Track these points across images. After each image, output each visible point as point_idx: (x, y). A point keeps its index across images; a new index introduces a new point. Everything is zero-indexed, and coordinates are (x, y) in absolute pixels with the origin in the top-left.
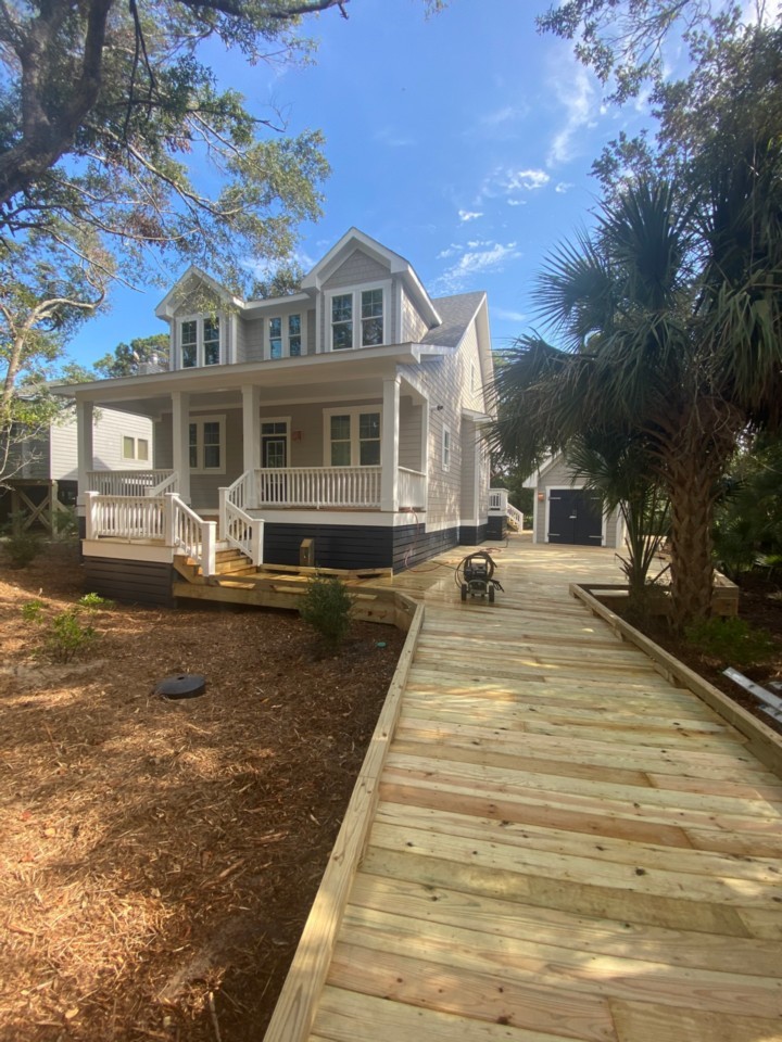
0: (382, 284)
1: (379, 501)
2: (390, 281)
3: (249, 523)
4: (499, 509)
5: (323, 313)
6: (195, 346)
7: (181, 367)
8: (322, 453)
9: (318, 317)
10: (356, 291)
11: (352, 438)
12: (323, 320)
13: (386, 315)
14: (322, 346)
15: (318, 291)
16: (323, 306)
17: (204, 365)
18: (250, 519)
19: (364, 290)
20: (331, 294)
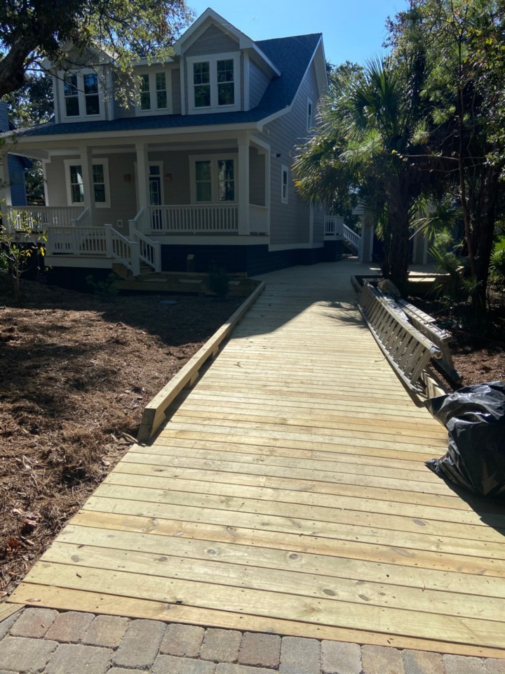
0: (233, 56)
1: (237, 228)
2: (239, 53)
3: (151, 245)
4: (333, 234)
5: (186, 76)
6: (77, 98)
7: (66, 116)
8: (189, 191)
9: (182, 79)
10: (212, 59)
11: (212, 179)
12: (186, 81)
13: (236, 82)
14: (187, 104)
15: (181, 58)
16: (186, 70)
17: (86, 114)
18: (152, 241)
19: (219, 59)
20: (191, 61)
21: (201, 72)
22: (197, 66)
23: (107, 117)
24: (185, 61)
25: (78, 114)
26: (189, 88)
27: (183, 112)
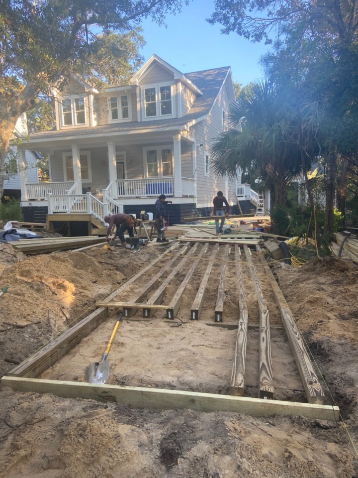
0: (170, 83)
1: (173, 193)
2: (174, 82)
3: (117, 205)
4: (243, 196)
5: (140, 98)
6: (71, 114)
7: (64, 125)
8: (143, 170)
9: (138, 99)
10: (157, 86)
11: (158, 162)
12: (140, 101)
13: (172, 100)
14: (141, 115)
15: (137, 86)
16: (140, 94)
17: (76, 124)
18: (117, 203)
19: (161, 86)
20: (144, 87)
21: (150, 95)
22: (147, 91)
23: (90, 124)
24: (140, 87)
25: (71, 123)
26: (142, 105)
27: (139, 121)
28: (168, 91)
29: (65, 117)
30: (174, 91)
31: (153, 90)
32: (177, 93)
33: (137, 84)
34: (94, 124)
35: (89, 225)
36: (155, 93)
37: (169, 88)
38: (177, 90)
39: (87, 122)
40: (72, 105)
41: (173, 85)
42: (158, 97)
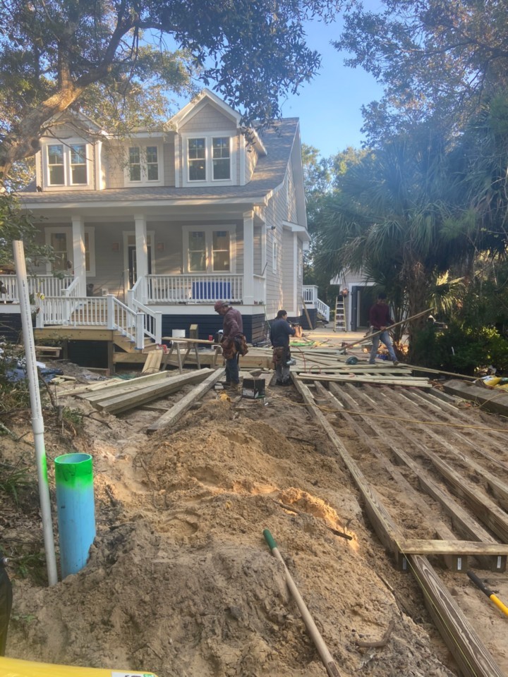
0: (229, 134)
1: (241, 297)
2: (235, 132)
3: (151, 314)
4: (311, 303)
5: (180, 151)
6: (62, 167)
7: (49, 184)
8: (182, 261)
9: (177, 153)
10: (209, 136)
11: (207, 249)
12: (180, 156)
13: (232, 158)
14: (181, 177)
15: (176, 133)
16: (180, 145)
17: (71, 184)
18: (152, 311)
19: (215, 137)
20: (187, 137)
21: (196, 148)
22: (191, 141)
23: (95, 186)
24: (180, 136)
25: (62, 182)
26: (182, 162)
27: (177, 185)
28: (225, 145)
29: (51, 172)
30: (234, 146)
31: (202, 141)
32: (239, 149)
33: (177, 131)
34: (102, 185)
35: (110, 346)
36: (204, 147)
37: (226, 140)
38: (239, 144)
39: (91, 181)
40: (65, 154)
41: (233, 136)
42: (209, 153)
